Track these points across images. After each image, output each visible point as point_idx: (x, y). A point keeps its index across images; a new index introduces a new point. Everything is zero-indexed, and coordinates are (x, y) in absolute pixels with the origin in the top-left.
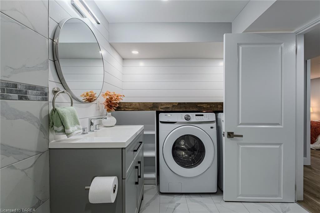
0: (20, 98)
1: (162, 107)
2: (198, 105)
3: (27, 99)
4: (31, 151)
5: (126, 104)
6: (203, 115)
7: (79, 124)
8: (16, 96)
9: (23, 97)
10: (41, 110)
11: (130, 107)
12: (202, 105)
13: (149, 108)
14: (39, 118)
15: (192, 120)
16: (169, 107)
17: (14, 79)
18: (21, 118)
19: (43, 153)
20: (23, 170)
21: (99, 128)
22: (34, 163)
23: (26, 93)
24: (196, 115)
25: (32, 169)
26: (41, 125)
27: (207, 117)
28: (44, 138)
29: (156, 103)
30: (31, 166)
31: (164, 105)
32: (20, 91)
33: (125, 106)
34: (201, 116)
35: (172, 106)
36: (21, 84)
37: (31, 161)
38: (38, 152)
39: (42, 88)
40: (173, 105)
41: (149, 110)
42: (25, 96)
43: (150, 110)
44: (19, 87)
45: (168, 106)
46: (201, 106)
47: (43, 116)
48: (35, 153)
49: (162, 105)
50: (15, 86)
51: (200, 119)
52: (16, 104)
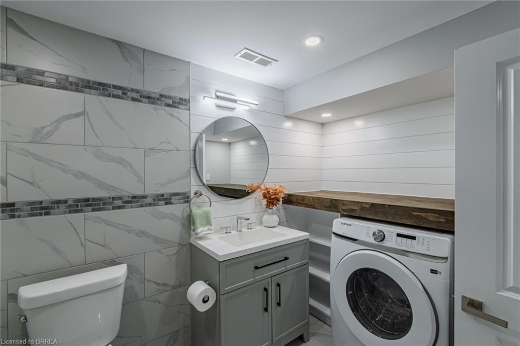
0: (166, 204)
1: (344, 208)
2: (414, 213)
3: (171, 203)
4: (174, 243)
5: (299, 198)
6: (414, 238)
7: (210, 224)
8: (163, 203)
9: (168, 202)
10: (183, 212)
11: (302, 202)
12: (423, 215)
13: (326, 207)
15: (386, 243)
16: (354, 210)
17: (161, 192)
18: (166, 218)
19: (185, 245)
20: (167, 256)
21: (252, 227)
22: (177, 252)
23: (170, 199)
24: (399, 235)
25: (175, 256)
26: (183, 223)
27: (423, 244)
28: (186, 233)
29: (336, 200)
30: (174, 254)
31: (347, 204)
33: (298, 200)
34: (409, 240)
35: (359, 208)
36: (166, 194)
37: (175, 250)
38: (180, 244)
39: (184, 194)
40: (362, 207)
41: (325, 210)
42: (169, 202)
43: (327, 211)
44: (165, 196)
45: (355, 208)
46: (421, 216)
47: (185, 216)
48: (177, 245)
49: (343, 205)
50: (163, 195)
51: (405, 244)
52: (163, 209)
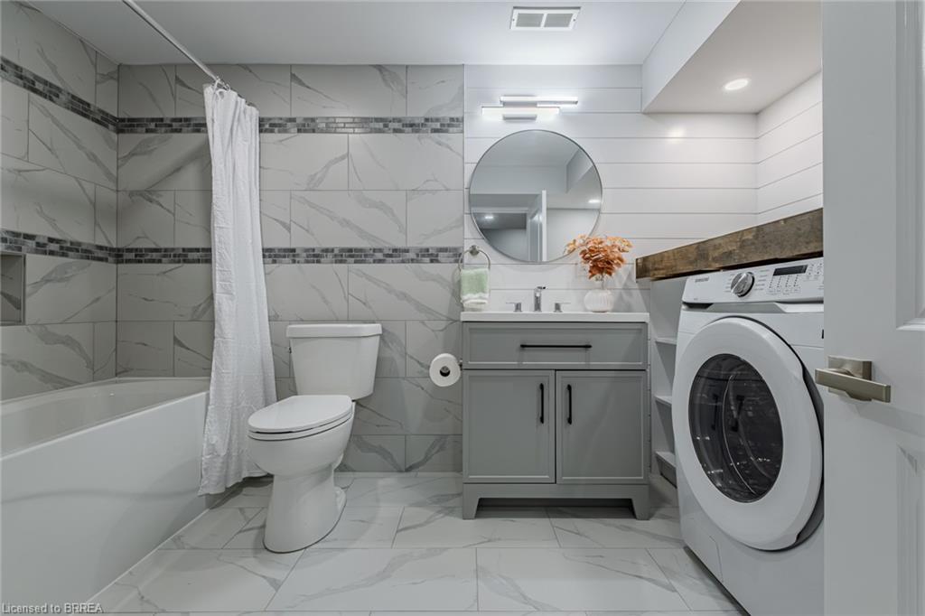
0: (432, 261)
3: (438, 261)
4: (441, 315)
6: (802, 269)
7: (484, 292)
8: (428, 259)
9: (434, 259)
14: (450, 279)
15: (753, 296)
16: (731, 251)
17: (425, 245)
18: (431, 280)
20: (433, 330)
22: (445, 328)
23: (437, 256)
24: (777, 273)
25: (442, 333)
26: (454, 290)
27: (817, 277)
29: (704, 242)
30: (442, 330)
31: (721, 244)
32: (432, 254)
34: (793, 277)
35: (738, 245)
36: (432, 248)
37: (442, 325)
38: (449, 319)
39: (455, 249)
40: (742, 241)
42: (436, 259)
44: (431, 251)
47: (456, 281)
48: (445, 319)
50: (428, 250)
51: (784, 287)
52: (428, 267)
